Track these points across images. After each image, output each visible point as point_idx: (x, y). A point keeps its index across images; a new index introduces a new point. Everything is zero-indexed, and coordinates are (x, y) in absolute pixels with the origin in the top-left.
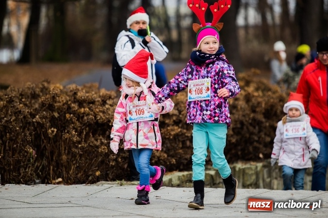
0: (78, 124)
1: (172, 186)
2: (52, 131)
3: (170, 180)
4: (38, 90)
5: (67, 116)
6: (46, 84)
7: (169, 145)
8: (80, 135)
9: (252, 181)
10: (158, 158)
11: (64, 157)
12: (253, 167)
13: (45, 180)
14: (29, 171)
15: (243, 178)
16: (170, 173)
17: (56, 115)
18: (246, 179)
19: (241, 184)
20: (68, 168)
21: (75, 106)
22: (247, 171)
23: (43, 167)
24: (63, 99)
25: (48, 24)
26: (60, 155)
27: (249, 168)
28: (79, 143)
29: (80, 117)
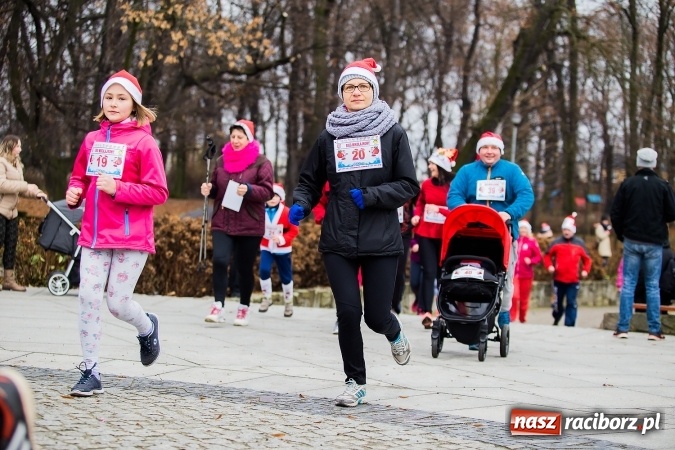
0: (190, 249)
2: (169, 254)
4: (160, 220)
5: (182, 242)
6: (167, 216)
8: (191, 257)
11: (178, 275)
13: (162, 292)
14: (150, 284)
17: (173, 241)
19: (318, 305)
20: (180, 284)
21: (188, 235)
23: (161, 283)
24: (180, 228)
25: (172, 168)
26: (174, 273)
28: (190, 264)
29: (192, 244)
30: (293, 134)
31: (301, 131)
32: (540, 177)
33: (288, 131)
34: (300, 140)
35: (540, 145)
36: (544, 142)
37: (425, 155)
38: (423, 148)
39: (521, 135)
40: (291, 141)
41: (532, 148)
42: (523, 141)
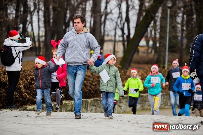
1: (35, 111)
3: (34, 108)
7: (33, 93)
9: (70, 109)
10: (29, 98)
12: (70, 103)
15: (66, 108)
16: (33, 105)
18: (67, 108)
19: (65, 110)
22: (68, 104)
27: (68, 103)
30: (47, 18)
31: (51, 16)
32: (184, 35)
33: (44, 16)
34: (51, 21)
35: (183, 18)
36: (185, 16)
37: (120, 26)
38: (119, 22)
39: (172, 13)
40: (46, 22)
41: (179, 20)
42: (174, 16)
